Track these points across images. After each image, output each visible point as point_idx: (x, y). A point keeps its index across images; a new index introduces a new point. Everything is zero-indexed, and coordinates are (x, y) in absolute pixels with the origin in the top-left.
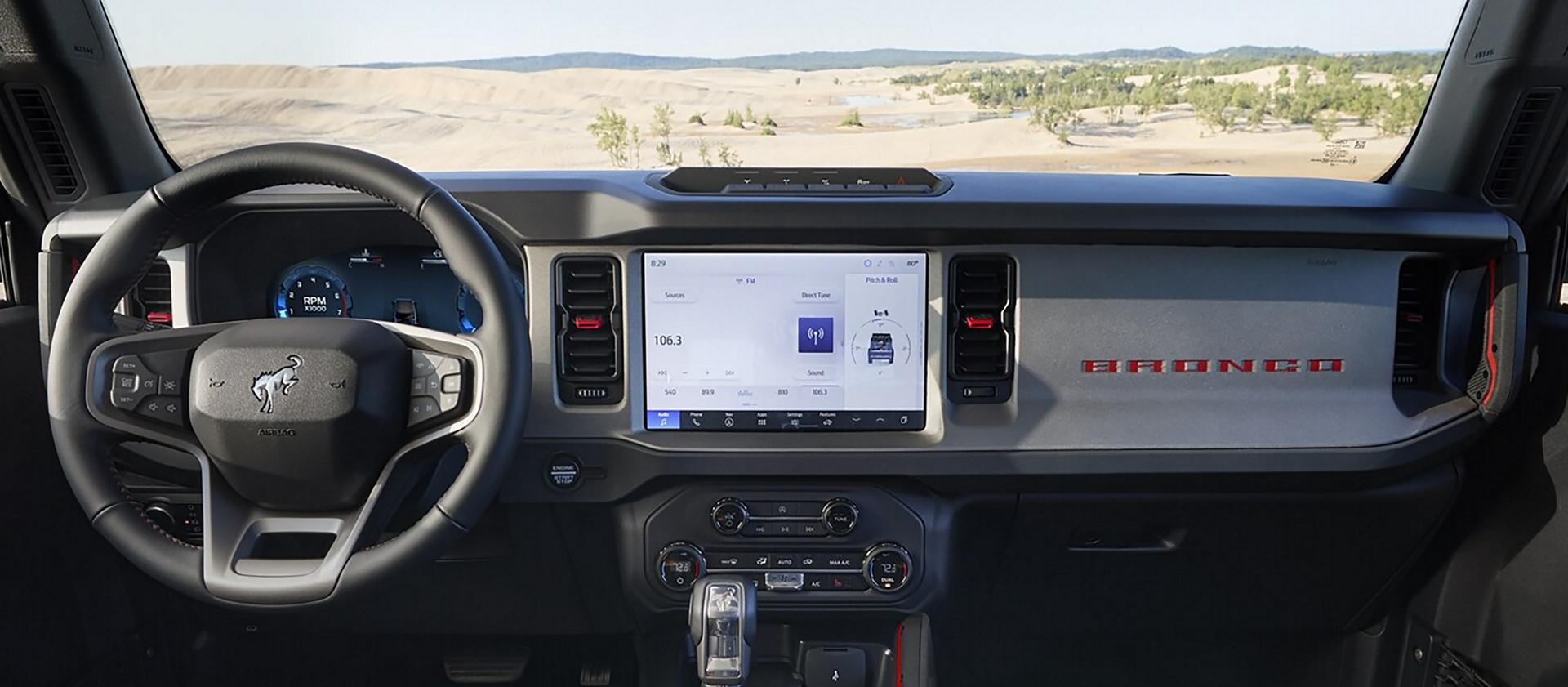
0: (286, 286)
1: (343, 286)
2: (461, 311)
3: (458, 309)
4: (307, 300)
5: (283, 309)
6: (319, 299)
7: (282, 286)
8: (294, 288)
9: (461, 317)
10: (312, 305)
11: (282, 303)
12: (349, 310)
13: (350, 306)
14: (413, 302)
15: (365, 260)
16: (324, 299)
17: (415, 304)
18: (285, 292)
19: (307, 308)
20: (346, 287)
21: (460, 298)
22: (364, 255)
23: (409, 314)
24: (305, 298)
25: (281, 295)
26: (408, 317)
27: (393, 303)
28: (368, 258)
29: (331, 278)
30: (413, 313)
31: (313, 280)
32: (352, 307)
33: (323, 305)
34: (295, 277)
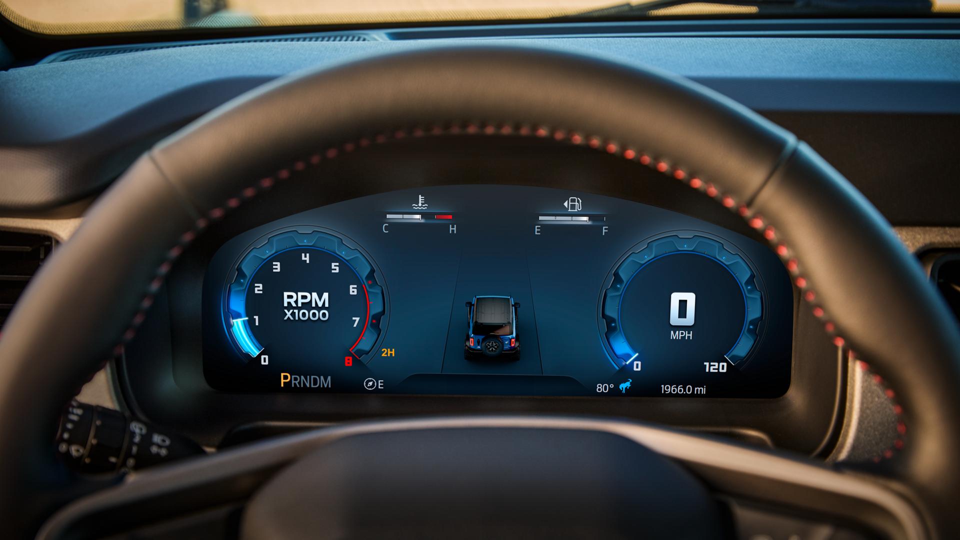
0: (249, 268)
1: (367, 271)
2: (610, 320)
3: (604, 315)
4: (290, 298)
5: (238, 316)
6: (315, 295)
7: (239, 270)
8: (264, 273)
9: (611, 330)
10: (299, 309)
11: (237, 303)
12: (377, 317)
13: (379, 309)
14: (512, 302)
15: (418, 217)
16: (326, 296)
17: (516, 305)
18: (245, 282)
19: (289, 314)
20: (372, 271)
21: (611, 294)
22: (415, 207)
23: (500, 327)
24: (286, 294)
25: (235, 289)
26: (500, 332)
27: (470, 304)
28: (424, 215)
29: (343, 254)
30: (510, 324)
31: (306, 258)
32: (383, 312)
33: (323, 307)
34: (268, 253)
